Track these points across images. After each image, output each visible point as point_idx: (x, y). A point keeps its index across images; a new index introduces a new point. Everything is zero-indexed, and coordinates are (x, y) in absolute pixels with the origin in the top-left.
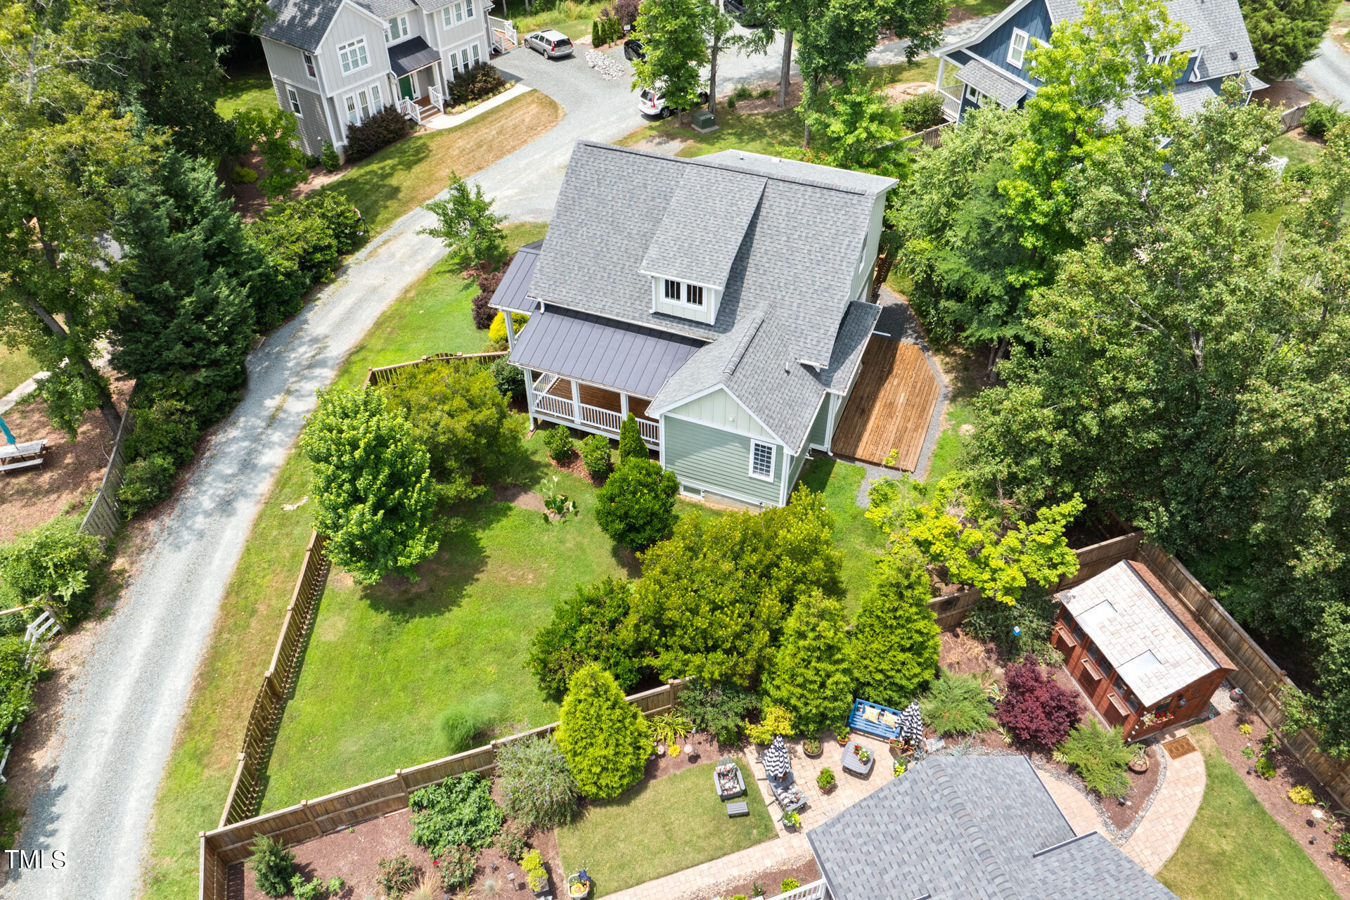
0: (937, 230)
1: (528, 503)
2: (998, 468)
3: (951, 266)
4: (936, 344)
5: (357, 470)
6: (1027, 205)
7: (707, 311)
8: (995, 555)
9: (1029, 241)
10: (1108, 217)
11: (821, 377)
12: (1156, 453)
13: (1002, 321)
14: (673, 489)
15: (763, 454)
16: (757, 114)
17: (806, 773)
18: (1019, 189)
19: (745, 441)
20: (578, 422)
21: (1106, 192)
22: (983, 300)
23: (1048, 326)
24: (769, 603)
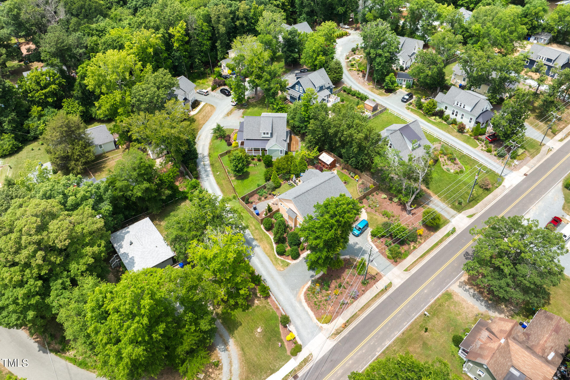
0: (293, 119)
1: (251, 165)
2: (309, 145)
3: (297, 124)
4: (297, 135)
5: (239, 160)
6: (305, 115)
7: (269, 135)
8: (311, 154)
9: (306, 119)
10: (313, 116)
11: (285, 141)
12: (324, 140)
13: (305, 130)
14: (272, 157)
15: (281, 151)
16: (253, 101)
17: (297, 181)
18: (304, 113)
19: (279, 150)
20: (253, 154)
21: (313, 114)
22: (302, 127)
23: (310, 128)
24: (289, 163)
